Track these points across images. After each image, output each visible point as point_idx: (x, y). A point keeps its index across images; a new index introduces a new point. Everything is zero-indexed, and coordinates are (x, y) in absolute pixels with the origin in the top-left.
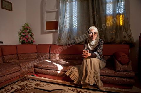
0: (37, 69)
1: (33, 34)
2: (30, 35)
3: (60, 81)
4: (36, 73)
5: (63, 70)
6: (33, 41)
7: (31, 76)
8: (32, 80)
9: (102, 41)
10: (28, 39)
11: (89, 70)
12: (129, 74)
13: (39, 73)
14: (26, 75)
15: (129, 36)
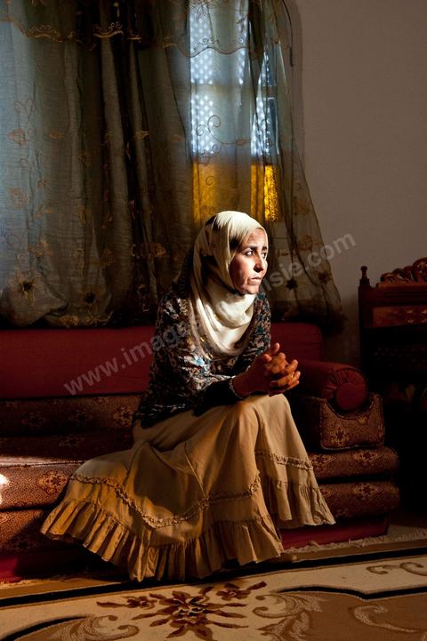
15: (316, 278)
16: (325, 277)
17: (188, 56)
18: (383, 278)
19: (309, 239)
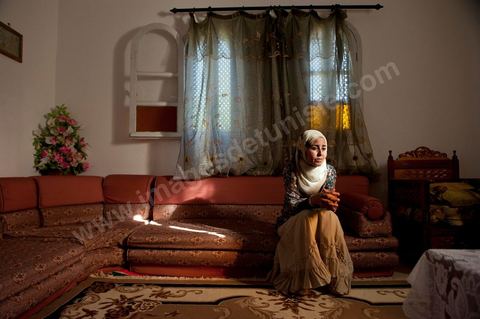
0: (133, 253)
1: (85, 141)
2: (73, 145)
4: (129, 265)
6: (83, 167)
7: (111, 277)
8: (130, 285)
10: (70, 159)
12: (386, 240)
14: (92, 276)
15: (366, 156)
16: (370, 155)
17: (309, 61)
18: (400, 156)
19: (363, 138)
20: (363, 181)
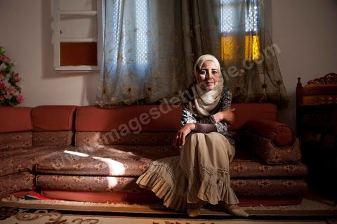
0: (42, 178)
1: (19, 77)
2: (7, 80)
3: (118, 205)
4: (40, 189)
5: (129, 174)
6: (18, 99)
7: (23, 201)
9: (228, 92)
10: (4, 93)
11: (206, 166)
12: (295, 168)
13: (49, 189)
14: (4, 200)
15: (275, 83)
16: (279, 83)
18: (309, 83)
19: (272, 66)
20: (272, 108)
